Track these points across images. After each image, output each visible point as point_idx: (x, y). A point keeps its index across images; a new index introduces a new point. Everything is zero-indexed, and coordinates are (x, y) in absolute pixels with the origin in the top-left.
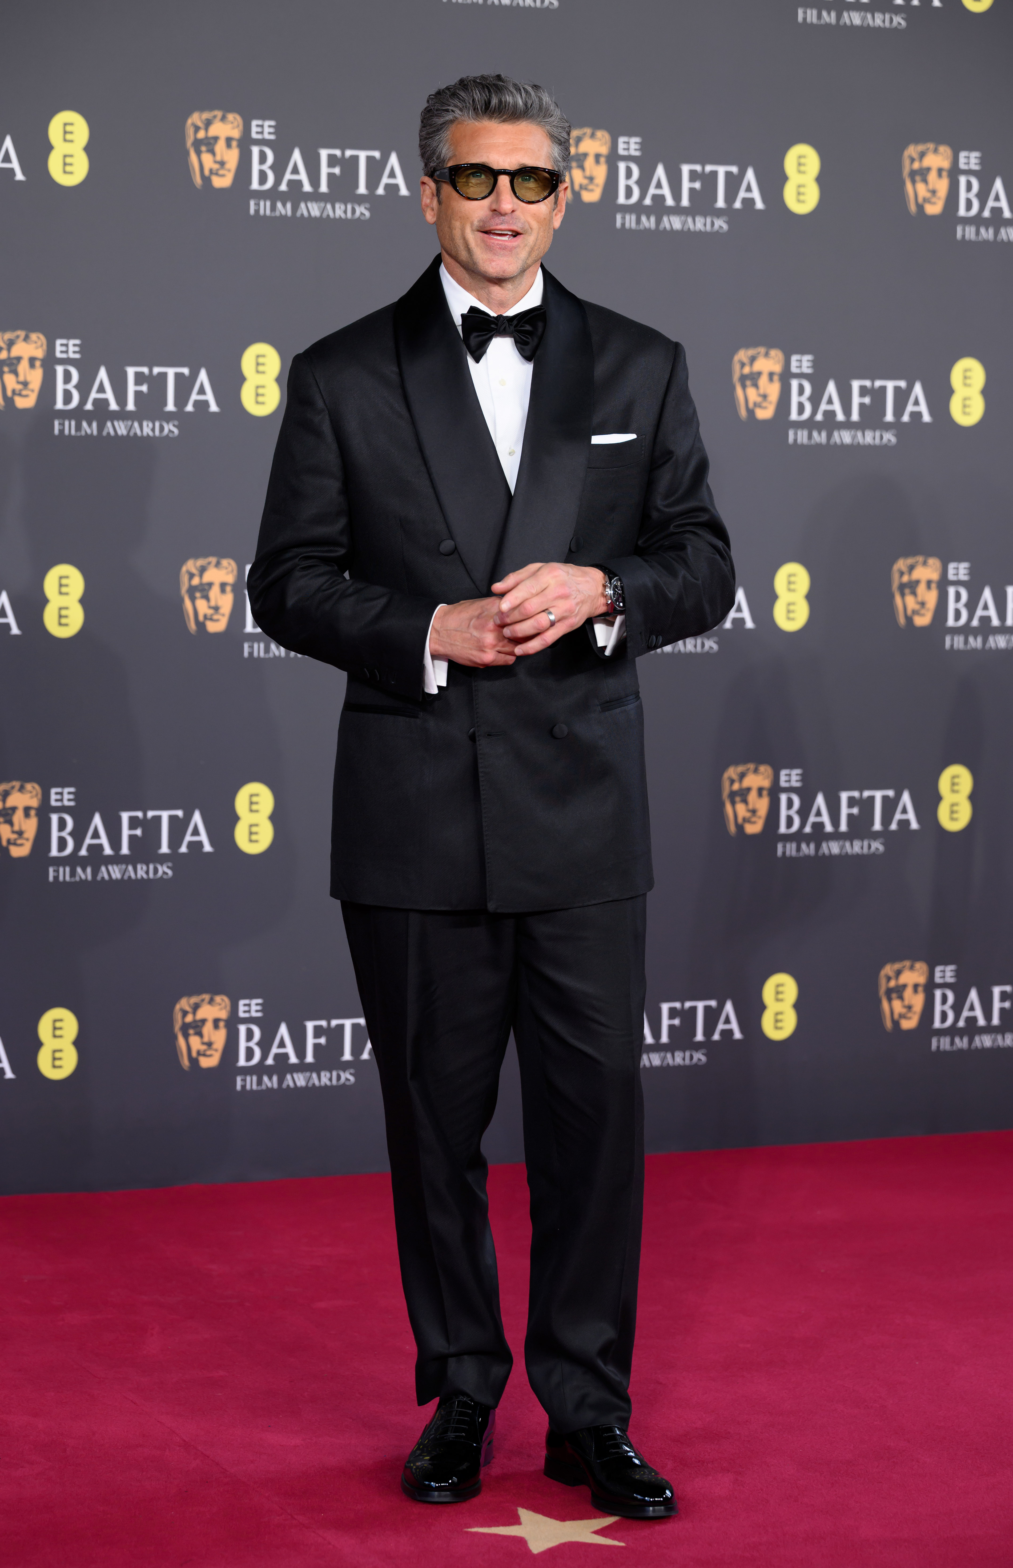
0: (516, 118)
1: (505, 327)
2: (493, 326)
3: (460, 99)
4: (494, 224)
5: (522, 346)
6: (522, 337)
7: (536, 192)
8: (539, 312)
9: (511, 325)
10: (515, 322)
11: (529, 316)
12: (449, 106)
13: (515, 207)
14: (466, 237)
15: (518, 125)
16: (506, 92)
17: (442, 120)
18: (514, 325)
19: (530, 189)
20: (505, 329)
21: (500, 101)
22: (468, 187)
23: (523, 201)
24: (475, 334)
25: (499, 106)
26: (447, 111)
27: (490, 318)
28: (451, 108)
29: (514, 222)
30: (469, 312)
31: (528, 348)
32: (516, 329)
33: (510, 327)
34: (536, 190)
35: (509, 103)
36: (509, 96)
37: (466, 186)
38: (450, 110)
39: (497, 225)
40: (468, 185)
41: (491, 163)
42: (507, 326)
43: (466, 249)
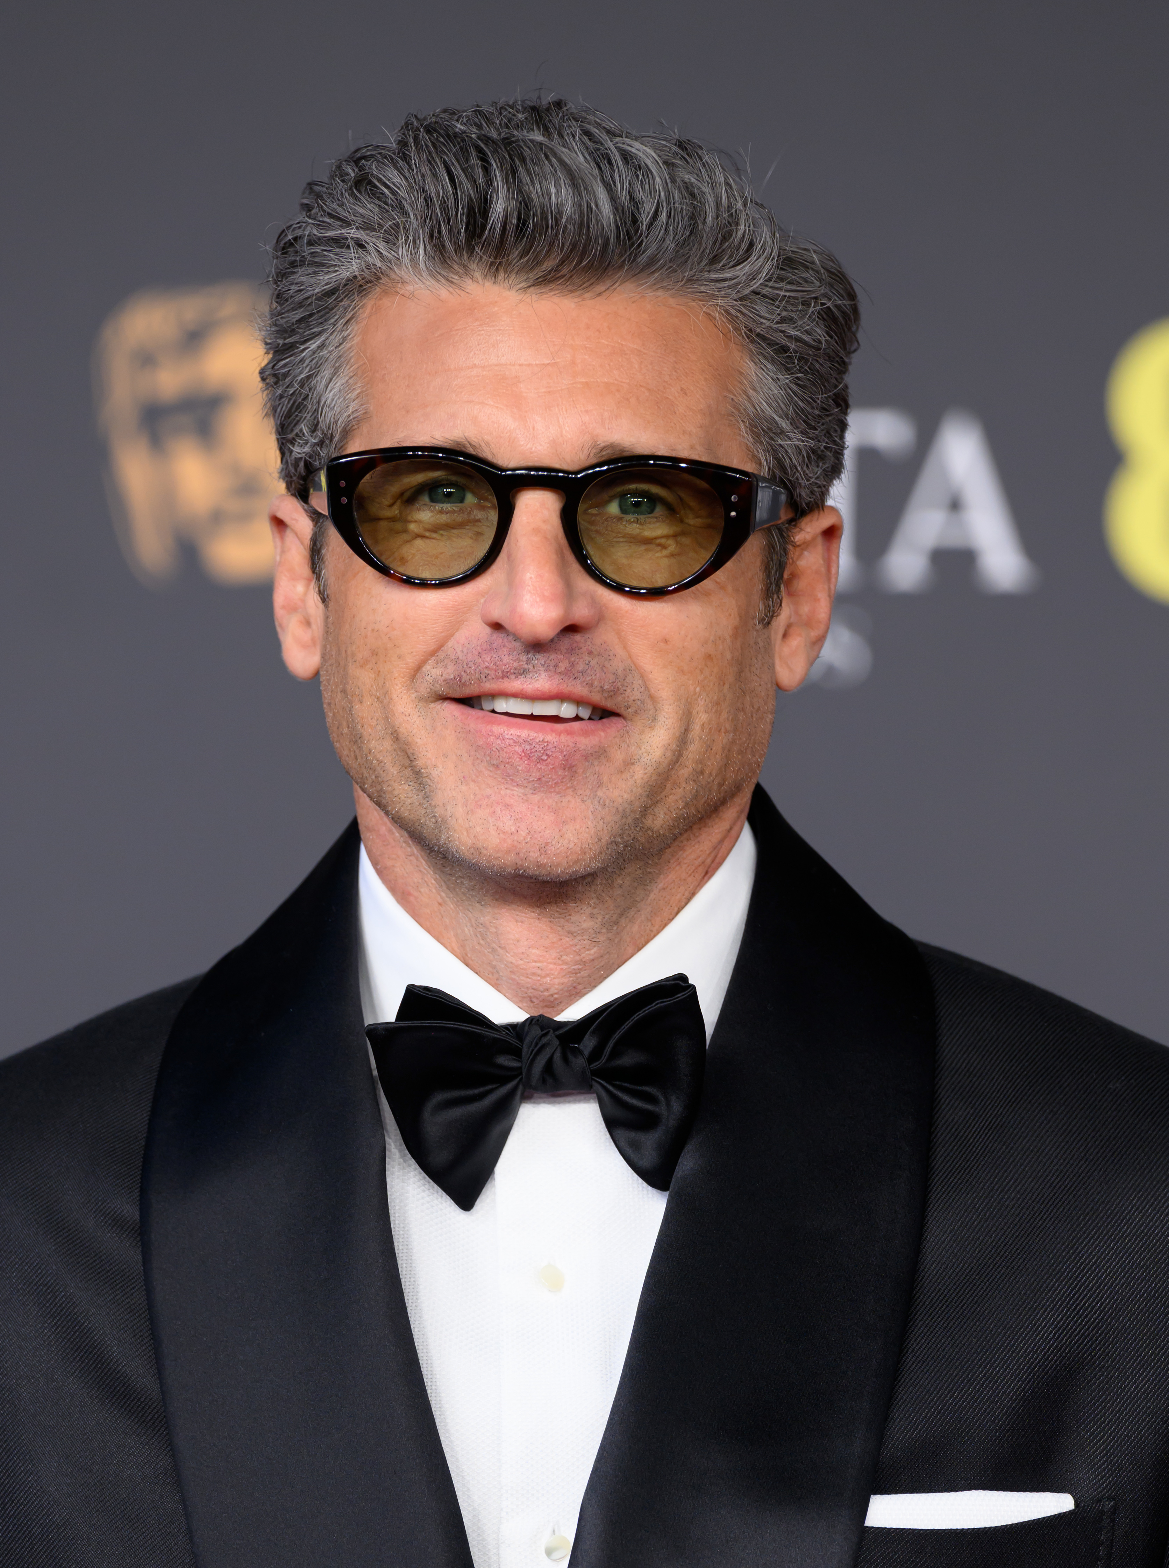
0: (589, 267)
1: (549, 1064)
2: (504, 1060)
3: (381, 197)
4: (492, 673)
5: (632, 1135)
6: (626, 1098)
7: (672, 555)
8: (667, 1002)
9: (577, 1052)
10: (589, 1043)
11: (636, 1017)
12: (346, 223)
13: (581, 612)
14: (402, 730)
15: (600, 294)
16: (548, 168)
17: (325, 280)
18: (587, 1053)
19: (648, 541)
20: (549, 1067)
21: (525, 204)
22: (405, 537)
23: (618, 588)
24: (439, 1097)
25: (522, 224)
26: (339, 242)
27: (496, 1035)
28: (353, 233)
29: (581, 667)
30: (403, 1013)
31: (650, 1141)
32: (595, 1065)
33: (571, 1057)
34: (672, 547)
35: (560, 211)
36: (557, 184)
37: (398, 532)
38: (351, 243)
39: (505, 675)
40: (405, 531)
41: (487, 444)
42: (557, 1056)
43: (408, 772)
